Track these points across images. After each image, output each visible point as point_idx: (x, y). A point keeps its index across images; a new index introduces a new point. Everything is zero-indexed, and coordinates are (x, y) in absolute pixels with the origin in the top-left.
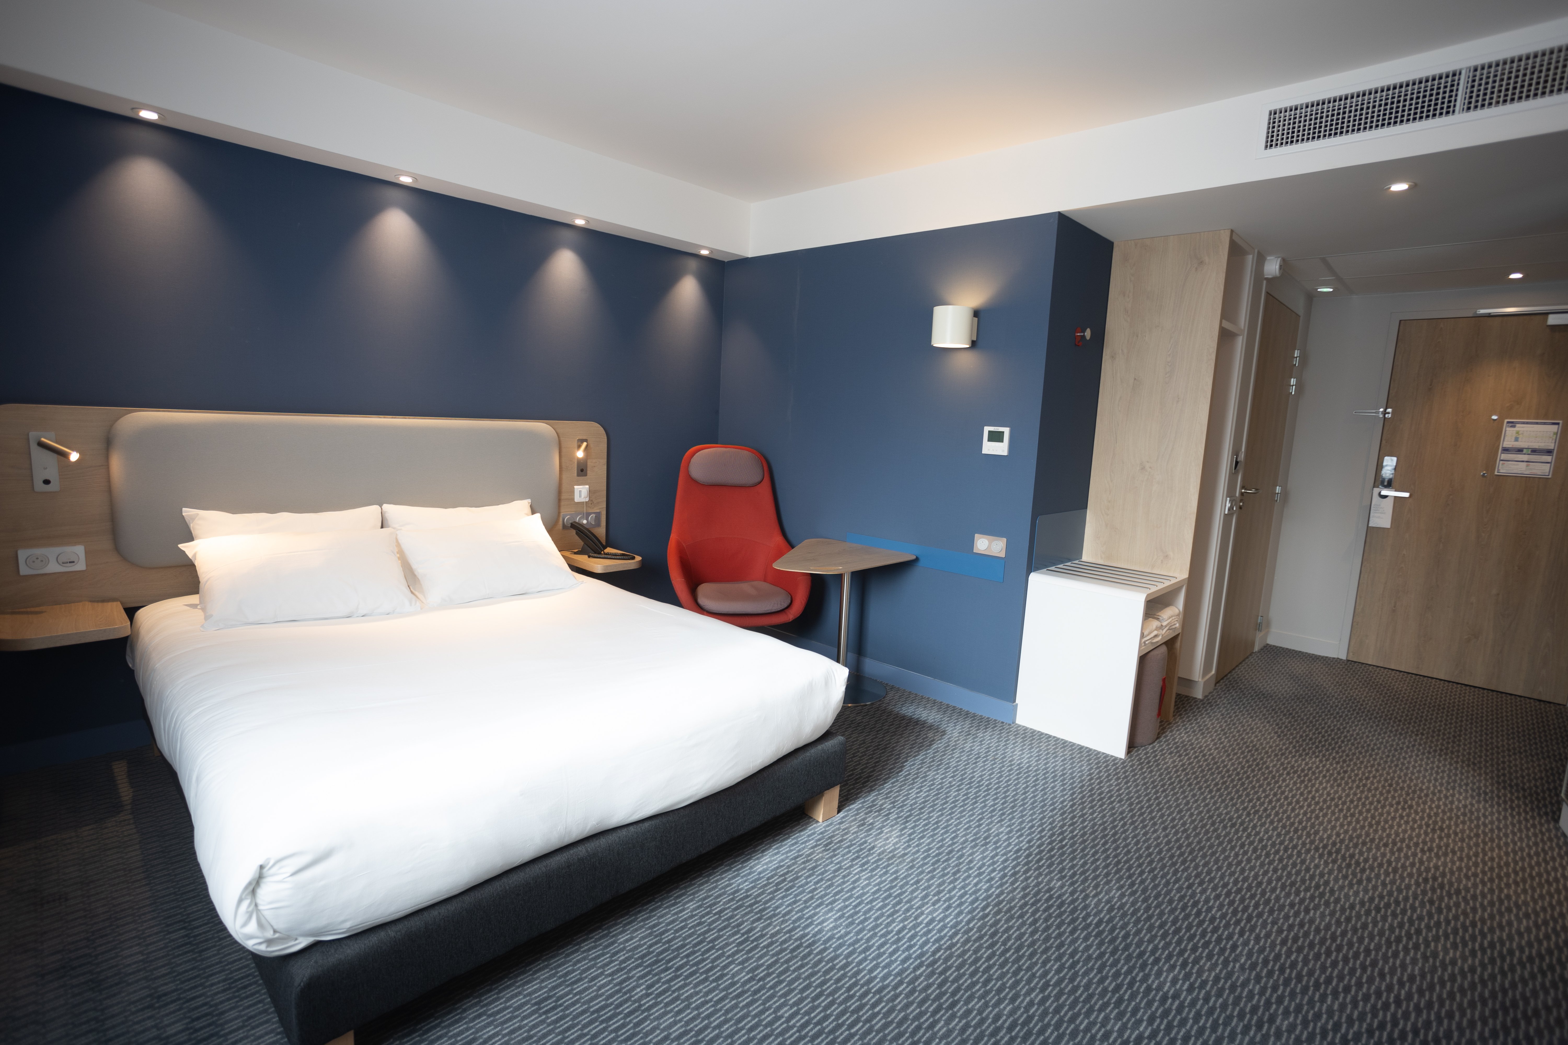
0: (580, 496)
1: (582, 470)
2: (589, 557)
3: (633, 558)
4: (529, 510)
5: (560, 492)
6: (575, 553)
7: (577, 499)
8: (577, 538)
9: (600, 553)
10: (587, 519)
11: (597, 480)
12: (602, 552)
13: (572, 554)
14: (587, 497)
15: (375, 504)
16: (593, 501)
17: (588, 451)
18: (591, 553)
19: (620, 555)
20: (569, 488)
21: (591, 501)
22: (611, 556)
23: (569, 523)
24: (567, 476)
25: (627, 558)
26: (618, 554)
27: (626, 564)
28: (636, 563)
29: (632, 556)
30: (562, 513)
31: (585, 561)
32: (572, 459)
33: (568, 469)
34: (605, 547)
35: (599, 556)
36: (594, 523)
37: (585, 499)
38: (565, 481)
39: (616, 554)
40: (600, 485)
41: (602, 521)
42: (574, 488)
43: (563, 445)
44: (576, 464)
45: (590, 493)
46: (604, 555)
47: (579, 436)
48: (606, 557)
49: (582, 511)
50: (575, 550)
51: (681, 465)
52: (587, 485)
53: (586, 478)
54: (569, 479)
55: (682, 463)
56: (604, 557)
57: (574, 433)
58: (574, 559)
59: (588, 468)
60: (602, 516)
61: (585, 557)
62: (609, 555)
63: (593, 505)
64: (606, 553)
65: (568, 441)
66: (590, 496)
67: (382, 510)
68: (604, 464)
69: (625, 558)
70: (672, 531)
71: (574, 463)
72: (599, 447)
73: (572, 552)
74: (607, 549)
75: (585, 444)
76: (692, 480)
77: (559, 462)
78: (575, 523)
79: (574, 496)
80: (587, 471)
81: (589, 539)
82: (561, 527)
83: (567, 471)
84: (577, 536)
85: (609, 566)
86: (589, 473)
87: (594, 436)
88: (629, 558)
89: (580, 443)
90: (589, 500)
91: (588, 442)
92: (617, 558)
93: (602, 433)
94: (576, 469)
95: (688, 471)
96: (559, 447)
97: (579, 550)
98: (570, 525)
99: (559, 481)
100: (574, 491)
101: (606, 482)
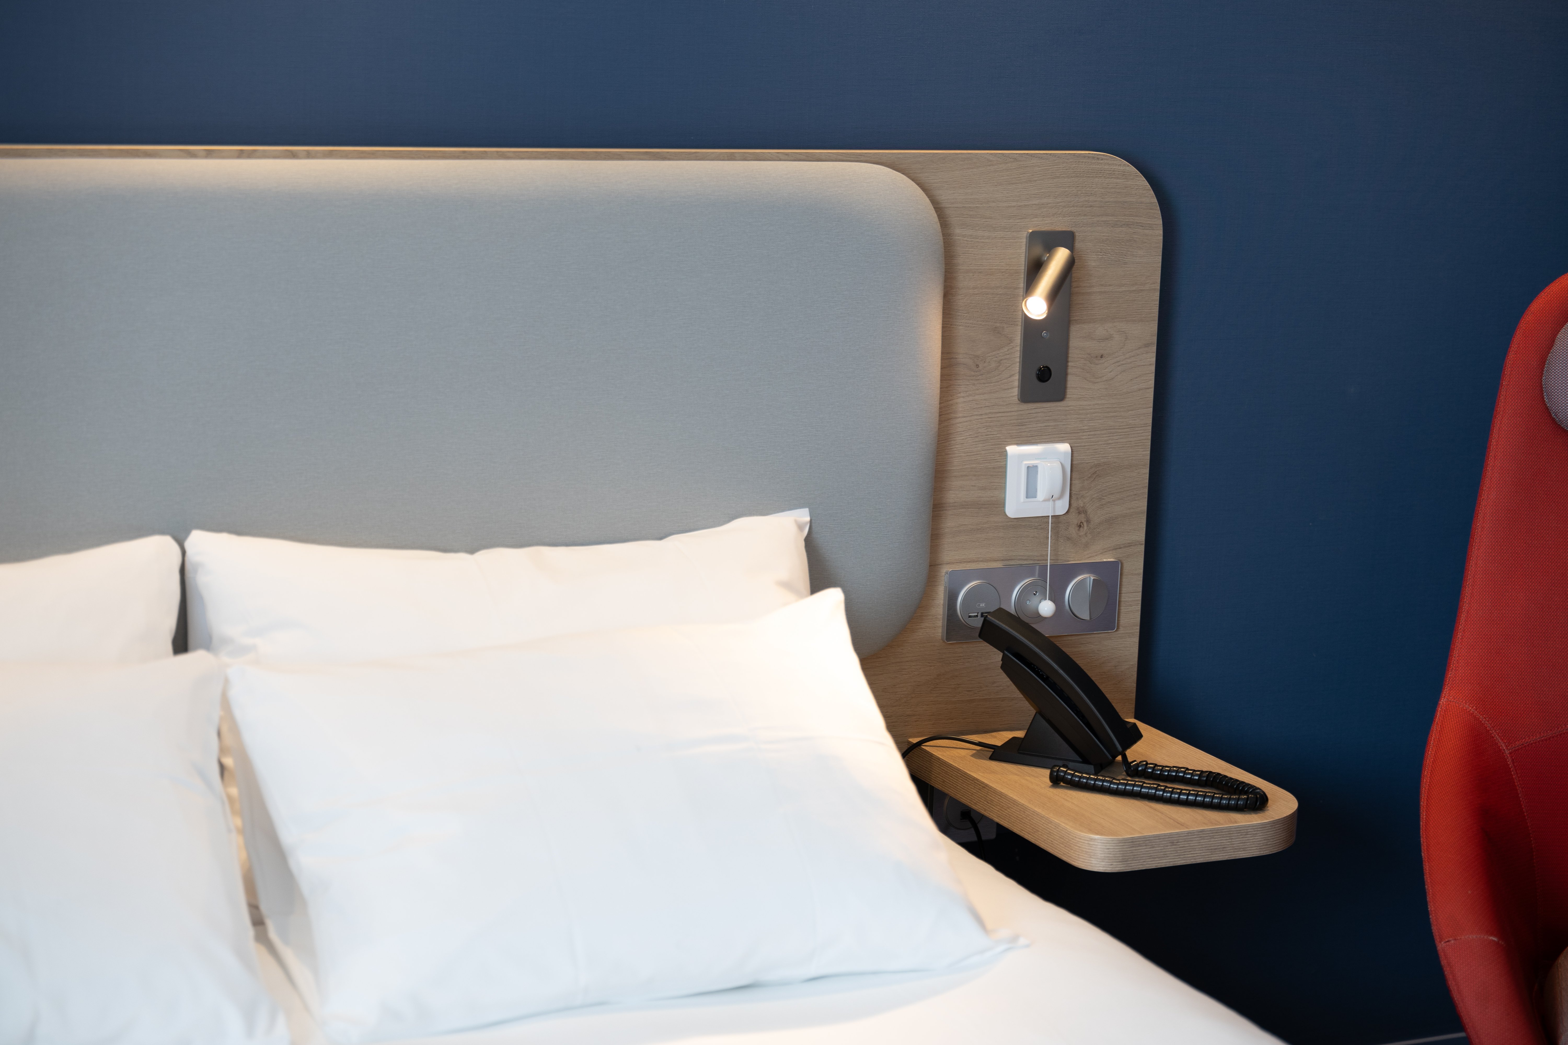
0: (1031, 492)
1: (1044, 375)
2: (1056, 780)
3: (1258, 802)
4: (796, 565)
5: (940, 473)
6: (999, 754)
7: (1016, 503)
8: (1004, 680)
9: (1102, 766)
10: (1057, 597)
11: (1112, 414)
12: (1119, 758)
13: (978, 755)
14: (1061, 497)
15: (162, 532)
16: (1085, 512)
17: (1074, 284)
18: (1066, 763)
19: (1200, 776)
20: (983, 452)
21: (1079, 513)
22: (1161, 784)
23: (970, 617)
24: (977, 397)
25: (1230, 799)
26: (1189, 774)
27: (1218, 829)
28: (1263, 826)
29: (1259, 789)
30: (945, 571)
31: (1022, 801)
32: (998, 325)
33: (977, 366)
34: (1133, 736)
35: (1103, 781)
36: (1085, 615)
37: (1051, 503)
38: (964, 419)
39: (1182, 772)
40: (1122, 440)
41: (1122, 604)
42: (1005, 454)
43: (964, 261)
44: (1018, 348)
45: (1074, 476)
46: (1124, 773)
47: (1036, 219)
48: (1134, 785)
49: (1034, 560)
50: (995, 737)
51: (1511, 356)
52: (1061, 440)
53: (1061, 408)
54: (986, 414)
55: (1514, 347)
56: (1126, 785)
57: (1014, 204)
58: (985, 786)
59: (1070, 364)
60: (1124, 580)
61: (1028, 778)
62: (1152, 776)
63: (1085, 528)
64: (1138, 765)
65: (987, 241)
66: (1073, 489)
67: (187, 559)
68: (1147, 345)
69: (1215, 793)
70: (1450, 674)
71: (1011, 341)
72: (1125, 263)
73: (978, 748)
74: (1139, 743)
75: (1061, 255)
76: (1553, 420)
77: (943, 336)
78: (1001, 613)
79: (1003, 487)
80: (1066, 374)
81: (1060, 693)
82: (940, 630)
83: (973, 373)
84: (1004, 675)
85: (1146, 841)
86: (1074, 383)
87: (1104, 219)
88: (1238, 799)
89: (1038, 250)
90: (1071, 510)
91: (1078, 245)
92: (1180, 794)
93: (1141, 203)
94: (1016, 368)
95: (1542, 391)
96: (946, 272)
97: (1014, 738)
98: (978, 623)
99: (939, 424)
100: (1005, 467)
101: (1150, 428)
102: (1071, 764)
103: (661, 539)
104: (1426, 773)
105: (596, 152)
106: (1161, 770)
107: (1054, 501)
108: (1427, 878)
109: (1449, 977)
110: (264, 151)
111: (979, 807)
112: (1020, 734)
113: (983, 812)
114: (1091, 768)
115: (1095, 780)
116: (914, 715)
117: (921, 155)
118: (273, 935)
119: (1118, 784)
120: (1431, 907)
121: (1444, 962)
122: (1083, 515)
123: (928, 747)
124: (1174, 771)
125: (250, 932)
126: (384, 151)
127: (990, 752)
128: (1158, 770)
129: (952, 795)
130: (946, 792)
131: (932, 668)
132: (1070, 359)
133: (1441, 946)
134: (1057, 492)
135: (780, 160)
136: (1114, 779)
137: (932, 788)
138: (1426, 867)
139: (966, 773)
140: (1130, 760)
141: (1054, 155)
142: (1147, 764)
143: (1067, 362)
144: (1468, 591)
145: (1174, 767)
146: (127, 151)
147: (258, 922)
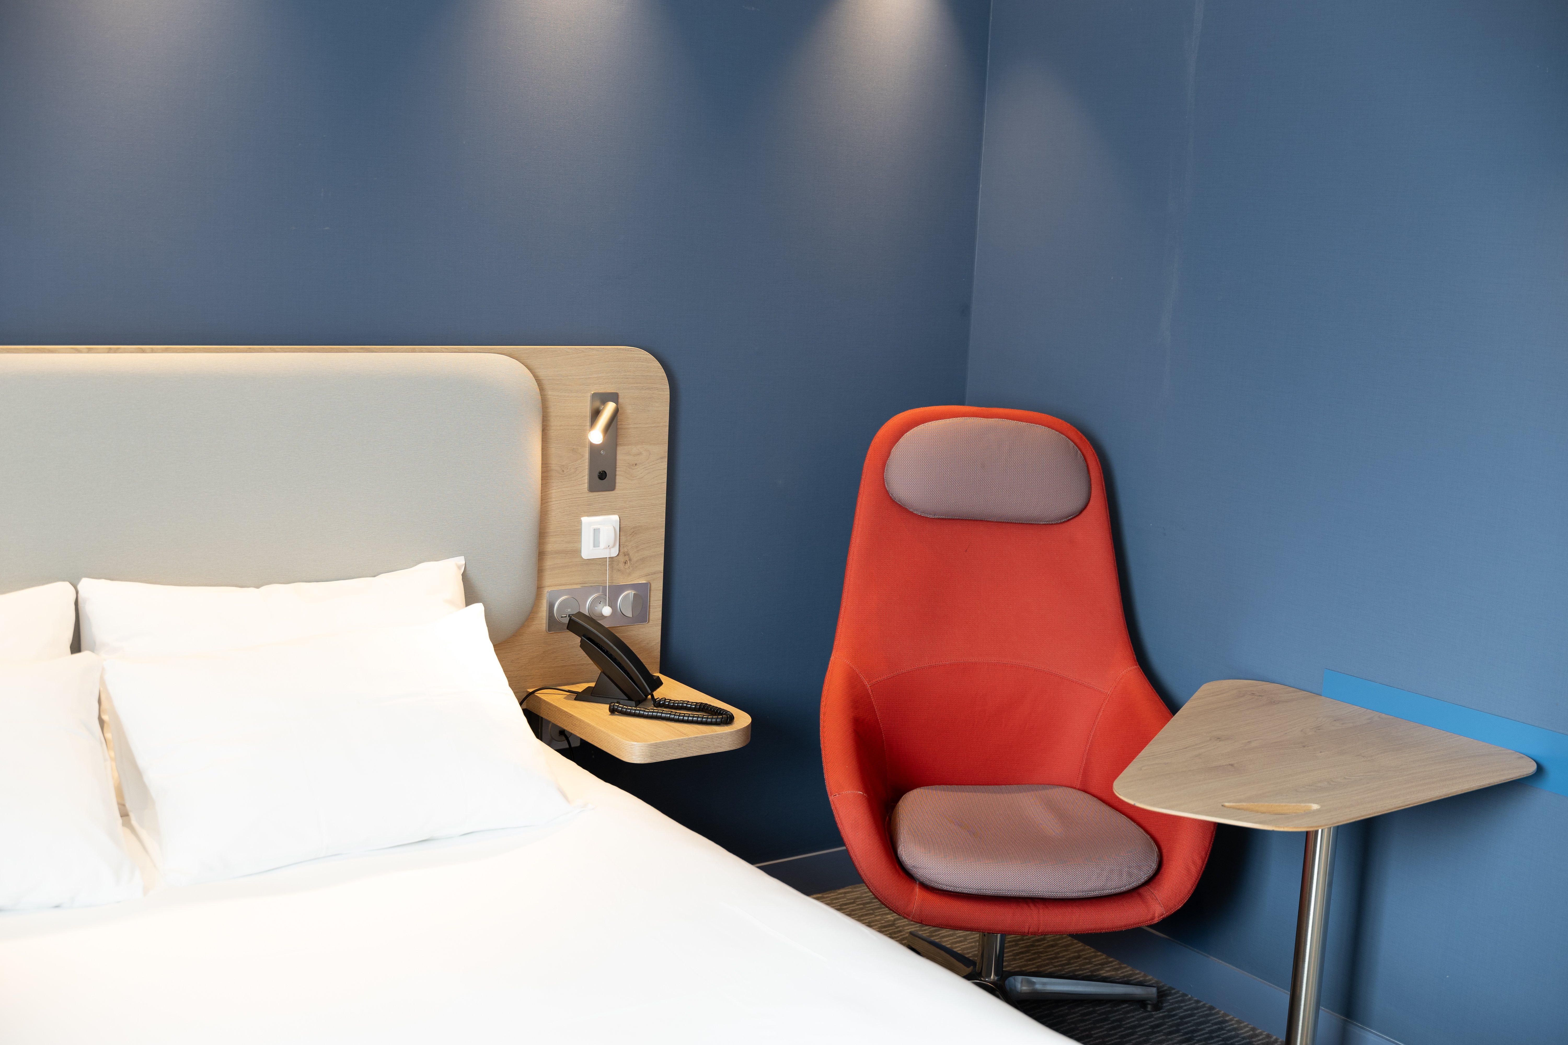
0: (596, 544)
1: (602, 476)
2: (613, 711)
3: (729, 719)
4: (457, 590)
5: (542, 534)
6: (579, 697)
7: (588, 551)
8: (582, 653)
9: (639, 702)
10: (612, 604)
11: (642, 498)
12: (650, 697)
13: (567, 698)
14: (614, 546)
15: (63, 580)
16: (628, 555)
17: (619, 423)
18: (618, 700)
19: (695, 705)
20: (568, 521)
21: (625, 555)
22: (673, 711)
23: (562, 617)
24: (564, 489)
25: (712, 718)
26: (689, 704)
27: (705, 736)
28: (731, 733)
29: (729, 712)
30: (546, 591)
31: (593, 724)
32: (575, 447)
33: (563, 471)
34: (658, 683)
35: (640, 710)
36: (630, 614)
37: (608, 549)
38: (556, 502)
39: (685, 703)
40: (649, 513)
41: (651, 607)
42: (580, 522)
43: (553, 411)
44: (587, 461)
45: (621, 534)
46: (653, 705)
47: (595, 386)
48: (657, 712)
49: (599, 583)
50: (578, 687)
51: (867, 461)
52: (614, 514)
53: (613, 495)
54: (569, 499)
55: (868, 456)
56: (653, 712)
57: (583, 377)
58: (571, 716)
59: (617, 469)
60: (652, 593)
61: (597, 710)
62: (668, 707)
63: (629, 564)
64: (660, 701)
65: (567, 398)
66: (621, 541)
67: (79, 595)
68: (662, 458)
69: (704, 715)
70: (836, 643)
71: (583, 456)
72: (649, 411)
73: (568, 693)
74: (661, 687)
75: (610, 407)
76: (891, 497)
77: (542, 454)
78: (580, 614)
79: (579, 541)
80: (615, 475)
81: (615, 660)
82: (545, 625)
83: (561, 475)
84: (582, 651)
85: (664, 745)
86: (620, 480)
87: (635, 385)
88: (717, 718)
89: (597, 404)
90: (620, 554)
91: (620, 400)
92: (684, 716)
93: (657, 376)
94: (586, 472)
95: (884, 481)
96: (543, 417)
97: (589, 687)
98: (566, 621)
99: (541, 505)
100: (581, 530)
101: (665, 505)
102: (621, 701)
103: (375, 576)
104: (823, 699)
105: (331, 348)
106: (673, 703)
107: (610, 548)
108: (824, 759)
109: (836, 815)
110: (125, 348)
111: (568, 728)
112: (593, 685)
113: (571, 731)
114: (633, 703)
115: (635, 710)
116: (530, 676)
117: (527, 349)
118: (134, 822)
119: (648, 712)
120: (826, 776)
121: (833, 807)
122: (627, 557)
123: (539, 694)
124: (681, 703)
125: (120, 821)
126: (199, 348)
127: (574, 696)
128: (671, 703)
129: (553, 722)
130: (549, 720)
131: (540, 647)
132: (617, 466)
133: (831, 798)
134: (611, 544)
135: (443, 352)
136: (646, 709)
137: (542, 718)
138: (823, 753)
139: (560, 709)
140: (656, 698)
141: (606, 349)
142: (665, 699)
143: (616, 468)
144: (845, 595)
145: (681, 701)
146: (37, 349)
147: (124, 814)
